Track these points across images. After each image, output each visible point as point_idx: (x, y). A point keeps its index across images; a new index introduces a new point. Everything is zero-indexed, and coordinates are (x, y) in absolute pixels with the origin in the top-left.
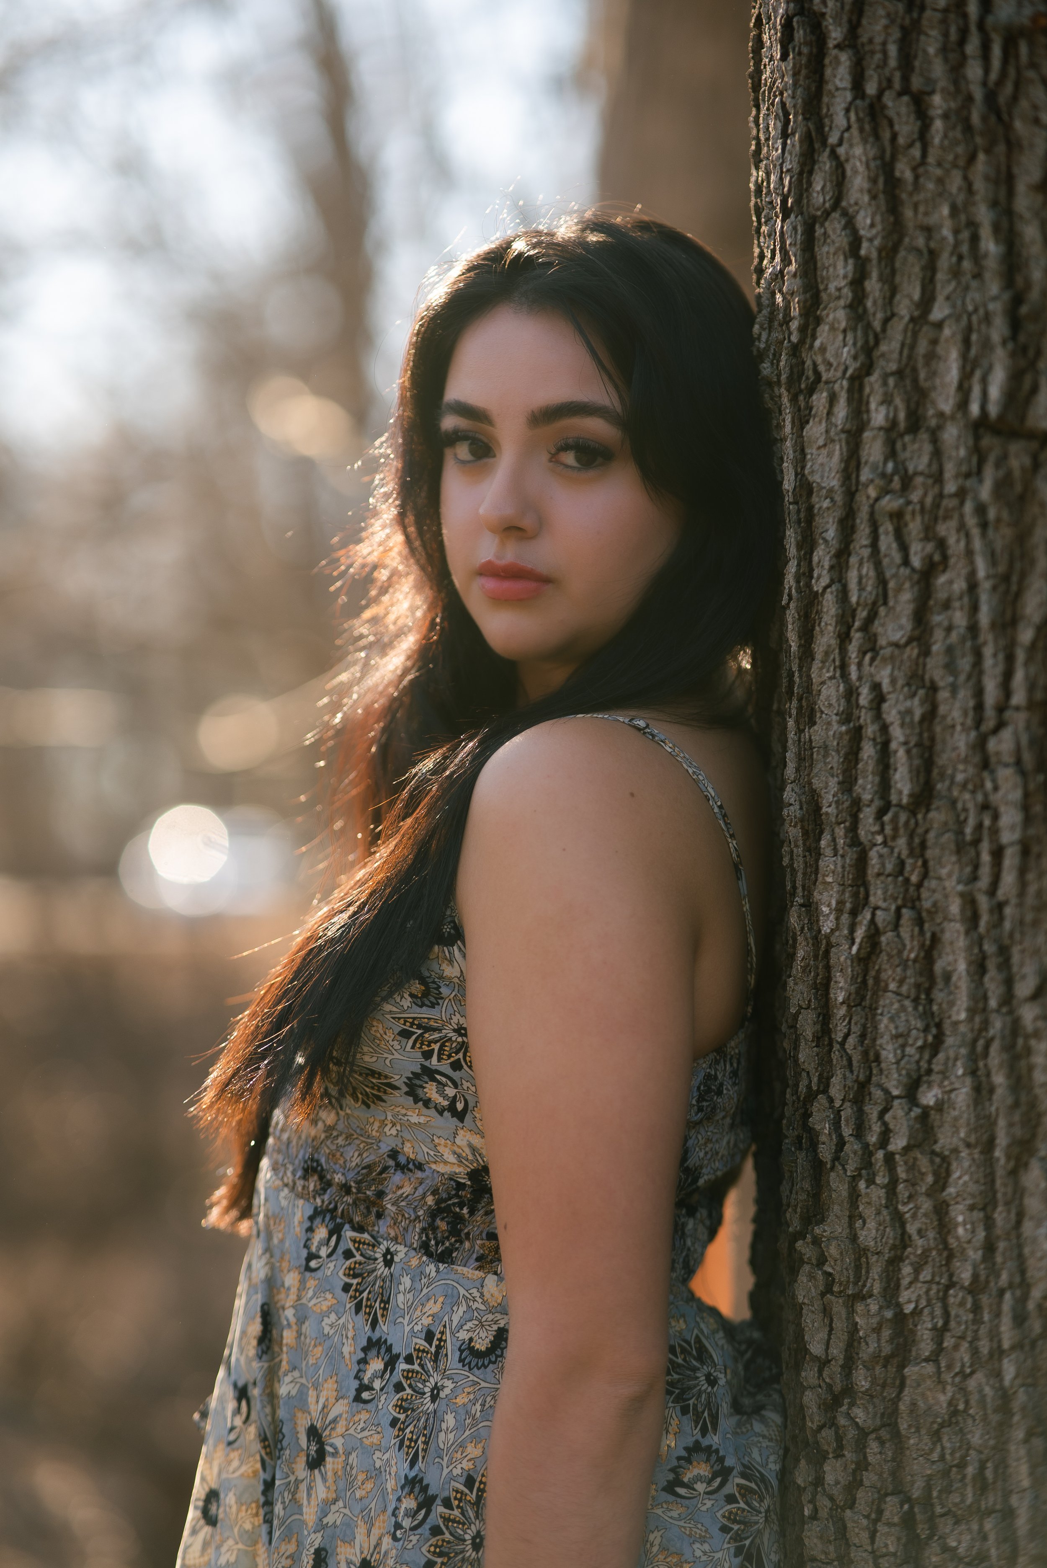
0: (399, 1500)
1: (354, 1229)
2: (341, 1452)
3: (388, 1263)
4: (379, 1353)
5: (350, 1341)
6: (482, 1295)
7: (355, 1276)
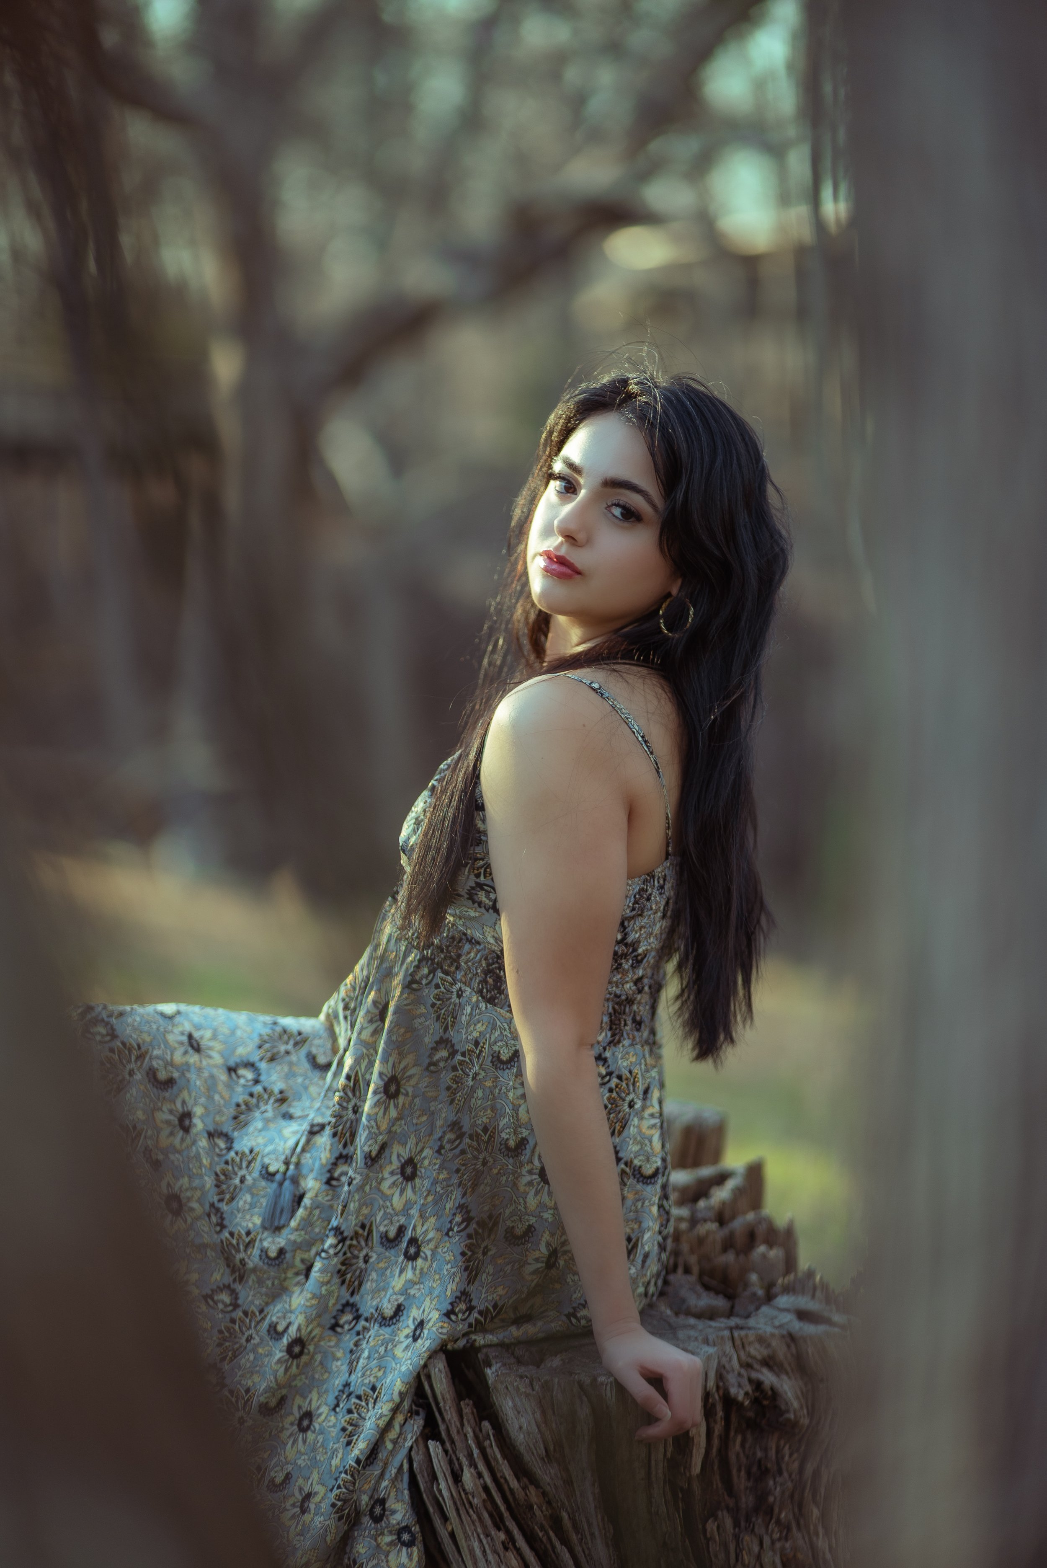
0: (444, 1133)
1: (443, 973)
2: (410, 1094)
3: (459, 996)
4: (446, 1046)
5: (430, 1036)
6: (510, 1028)
7: (439, 999)
